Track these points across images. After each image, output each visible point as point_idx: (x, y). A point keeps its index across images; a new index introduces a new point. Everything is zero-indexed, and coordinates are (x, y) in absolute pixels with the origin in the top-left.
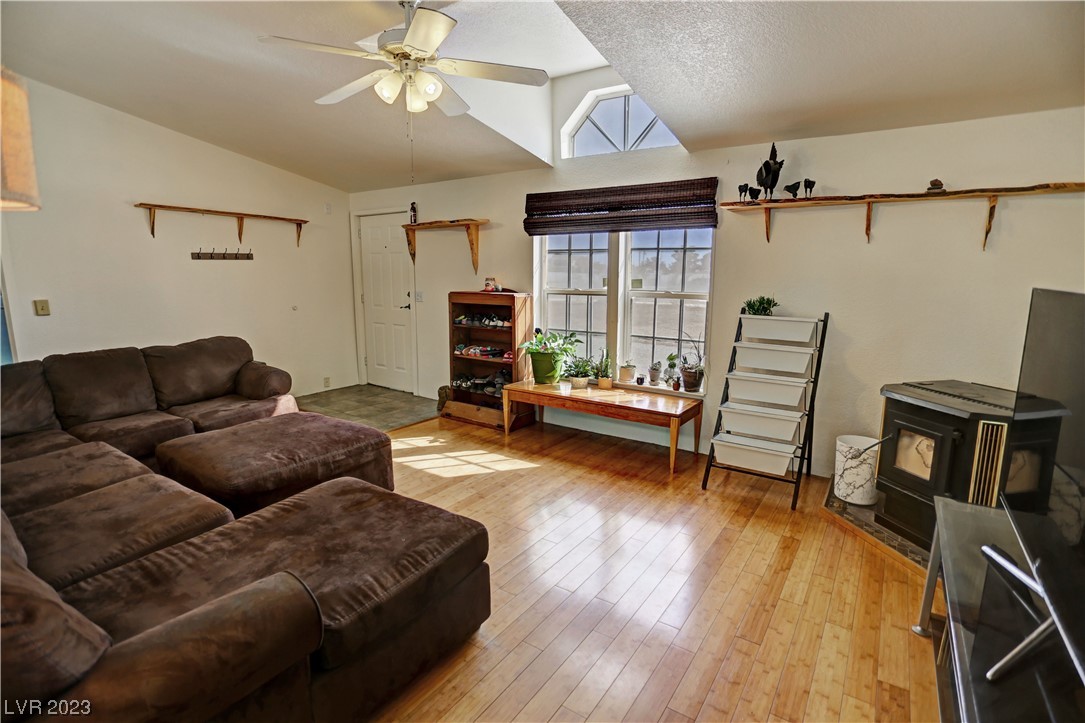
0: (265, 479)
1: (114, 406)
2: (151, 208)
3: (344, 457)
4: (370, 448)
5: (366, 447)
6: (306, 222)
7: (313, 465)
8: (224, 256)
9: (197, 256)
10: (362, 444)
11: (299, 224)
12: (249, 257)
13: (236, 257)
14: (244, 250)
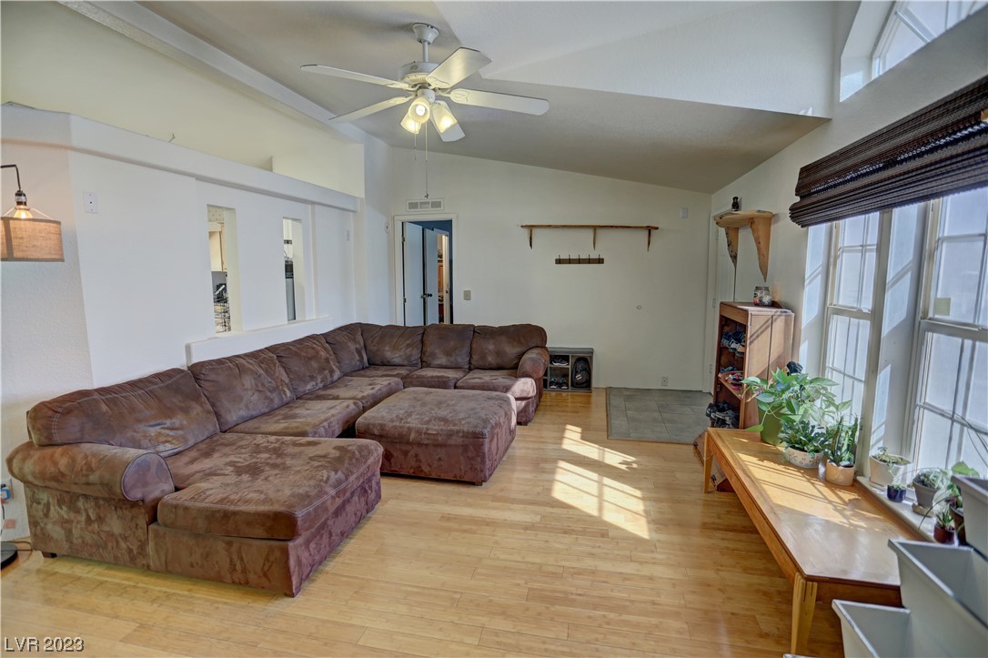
0: (374, 425)
1: (443, 360)
2: (531, 227)
3: (434, 432)
4: (461, 434)
5: (458, 432)
6: (657, 228)
7: (410, 429)
8: (579, 261)
9: (559, 261)
10: (455, 428)
11: (650, 229)
12: (600, 261)
13: (589, 261)
14: (594, 256)
